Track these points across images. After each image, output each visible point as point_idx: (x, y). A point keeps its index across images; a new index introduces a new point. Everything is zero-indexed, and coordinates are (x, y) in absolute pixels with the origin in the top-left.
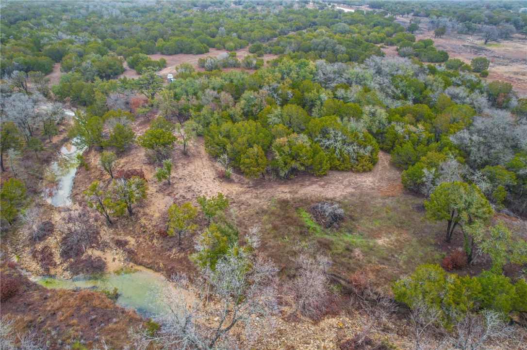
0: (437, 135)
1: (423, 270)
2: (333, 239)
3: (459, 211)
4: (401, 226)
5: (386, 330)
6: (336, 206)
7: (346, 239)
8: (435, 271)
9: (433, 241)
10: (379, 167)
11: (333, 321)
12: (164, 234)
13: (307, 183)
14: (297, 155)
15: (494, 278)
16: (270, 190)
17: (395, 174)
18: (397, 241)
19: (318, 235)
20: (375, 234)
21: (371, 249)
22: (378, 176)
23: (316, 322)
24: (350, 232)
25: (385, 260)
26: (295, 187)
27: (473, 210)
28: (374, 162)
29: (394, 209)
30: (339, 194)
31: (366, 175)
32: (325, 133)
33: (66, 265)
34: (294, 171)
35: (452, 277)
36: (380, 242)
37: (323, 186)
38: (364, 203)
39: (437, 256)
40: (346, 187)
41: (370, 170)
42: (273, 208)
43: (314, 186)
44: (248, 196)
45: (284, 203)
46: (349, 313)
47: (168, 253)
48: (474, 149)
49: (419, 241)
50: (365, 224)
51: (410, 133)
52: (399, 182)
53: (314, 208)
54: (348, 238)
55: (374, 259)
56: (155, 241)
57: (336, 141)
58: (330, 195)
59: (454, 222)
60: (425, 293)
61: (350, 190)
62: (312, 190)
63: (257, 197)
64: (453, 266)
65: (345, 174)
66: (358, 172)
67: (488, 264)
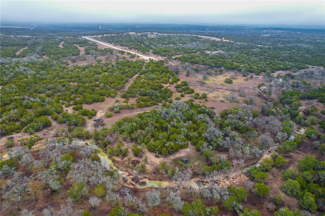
0: (200, 134)
1: (205, 167)
2: (187, 165)
3: (208, 155)
4: (198, 159)
5: (201, 179)
6: (185, 158)
7: (190, 165)
8: (207, 167)
9: (205, 161)
10: (189, 145)
11: (193, 180)
12: (154, 173)
13: (176, 154)
14: (173, 148)
15: (215, 165)
16: (169, 157)
17: (193, 147)
18: (199, 163)
19: (184, 165)
20: (194, 162)
21: (195, 166)
22: (190, 148)
23: (190, 180)
24: (190, 163)
25: (198, 167)
26: (174, 155)
27: (210, 155)
28: (188, 144)
29: (196, 156)
30: (184, 155)
31: (187, 148)
32: (175, 140)
33: (138, 184)
34: (173, 152)
35: (209, 167)
36: (196, 164)
37: (179, 154)
38: (189, 156)
39: (206, 164)
40: (184, 153)
41: (188, 147)
42: (173, 162)
43: (178, 154)
44: (165, 160)
45: (174, 160)
46: (195, 178)
47: (157, 176)
48: (208, 137)
49: (202, 162)
50: (192, 161)
51: (194, 135)
52: (195, 149)
53: (181, 159)
54: (190, 164)
55: (196, 167)
56: (153, 175)
57: (179, 142)
58: (182, 156)
59: (208, 157)
60: (206, 170)
61: (186, 153)
62: (178, 155)
63: (167, 160)
64: (209, 165)
65: (183, 149)
66: (185, 148)
67: (214, 164)
